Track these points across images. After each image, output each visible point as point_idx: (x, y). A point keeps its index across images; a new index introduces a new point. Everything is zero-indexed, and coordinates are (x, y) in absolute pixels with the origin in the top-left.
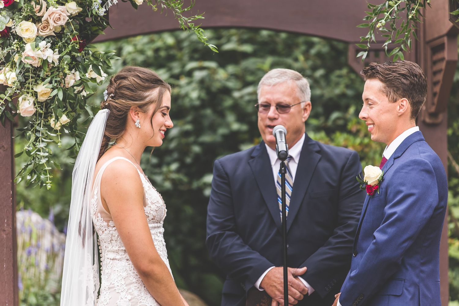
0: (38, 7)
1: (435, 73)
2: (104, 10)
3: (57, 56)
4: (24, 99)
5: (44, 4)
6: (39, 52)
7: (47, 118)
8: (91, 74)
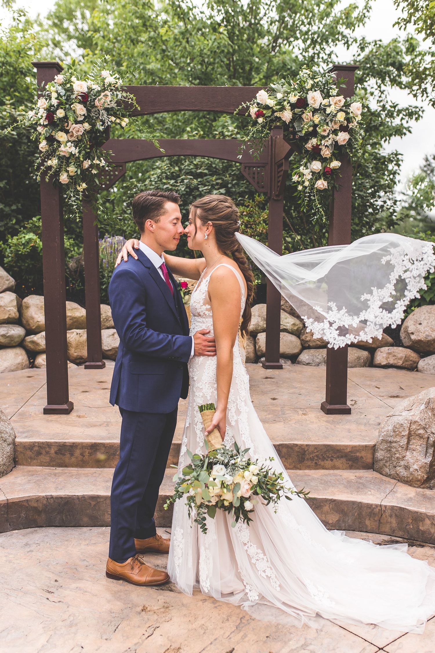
0: (66, 124)
3: (77, 151)
4: (62, 174)
5: (70, 123)
6: (67, 148)
7: (75, 184)
8: (96, 162)
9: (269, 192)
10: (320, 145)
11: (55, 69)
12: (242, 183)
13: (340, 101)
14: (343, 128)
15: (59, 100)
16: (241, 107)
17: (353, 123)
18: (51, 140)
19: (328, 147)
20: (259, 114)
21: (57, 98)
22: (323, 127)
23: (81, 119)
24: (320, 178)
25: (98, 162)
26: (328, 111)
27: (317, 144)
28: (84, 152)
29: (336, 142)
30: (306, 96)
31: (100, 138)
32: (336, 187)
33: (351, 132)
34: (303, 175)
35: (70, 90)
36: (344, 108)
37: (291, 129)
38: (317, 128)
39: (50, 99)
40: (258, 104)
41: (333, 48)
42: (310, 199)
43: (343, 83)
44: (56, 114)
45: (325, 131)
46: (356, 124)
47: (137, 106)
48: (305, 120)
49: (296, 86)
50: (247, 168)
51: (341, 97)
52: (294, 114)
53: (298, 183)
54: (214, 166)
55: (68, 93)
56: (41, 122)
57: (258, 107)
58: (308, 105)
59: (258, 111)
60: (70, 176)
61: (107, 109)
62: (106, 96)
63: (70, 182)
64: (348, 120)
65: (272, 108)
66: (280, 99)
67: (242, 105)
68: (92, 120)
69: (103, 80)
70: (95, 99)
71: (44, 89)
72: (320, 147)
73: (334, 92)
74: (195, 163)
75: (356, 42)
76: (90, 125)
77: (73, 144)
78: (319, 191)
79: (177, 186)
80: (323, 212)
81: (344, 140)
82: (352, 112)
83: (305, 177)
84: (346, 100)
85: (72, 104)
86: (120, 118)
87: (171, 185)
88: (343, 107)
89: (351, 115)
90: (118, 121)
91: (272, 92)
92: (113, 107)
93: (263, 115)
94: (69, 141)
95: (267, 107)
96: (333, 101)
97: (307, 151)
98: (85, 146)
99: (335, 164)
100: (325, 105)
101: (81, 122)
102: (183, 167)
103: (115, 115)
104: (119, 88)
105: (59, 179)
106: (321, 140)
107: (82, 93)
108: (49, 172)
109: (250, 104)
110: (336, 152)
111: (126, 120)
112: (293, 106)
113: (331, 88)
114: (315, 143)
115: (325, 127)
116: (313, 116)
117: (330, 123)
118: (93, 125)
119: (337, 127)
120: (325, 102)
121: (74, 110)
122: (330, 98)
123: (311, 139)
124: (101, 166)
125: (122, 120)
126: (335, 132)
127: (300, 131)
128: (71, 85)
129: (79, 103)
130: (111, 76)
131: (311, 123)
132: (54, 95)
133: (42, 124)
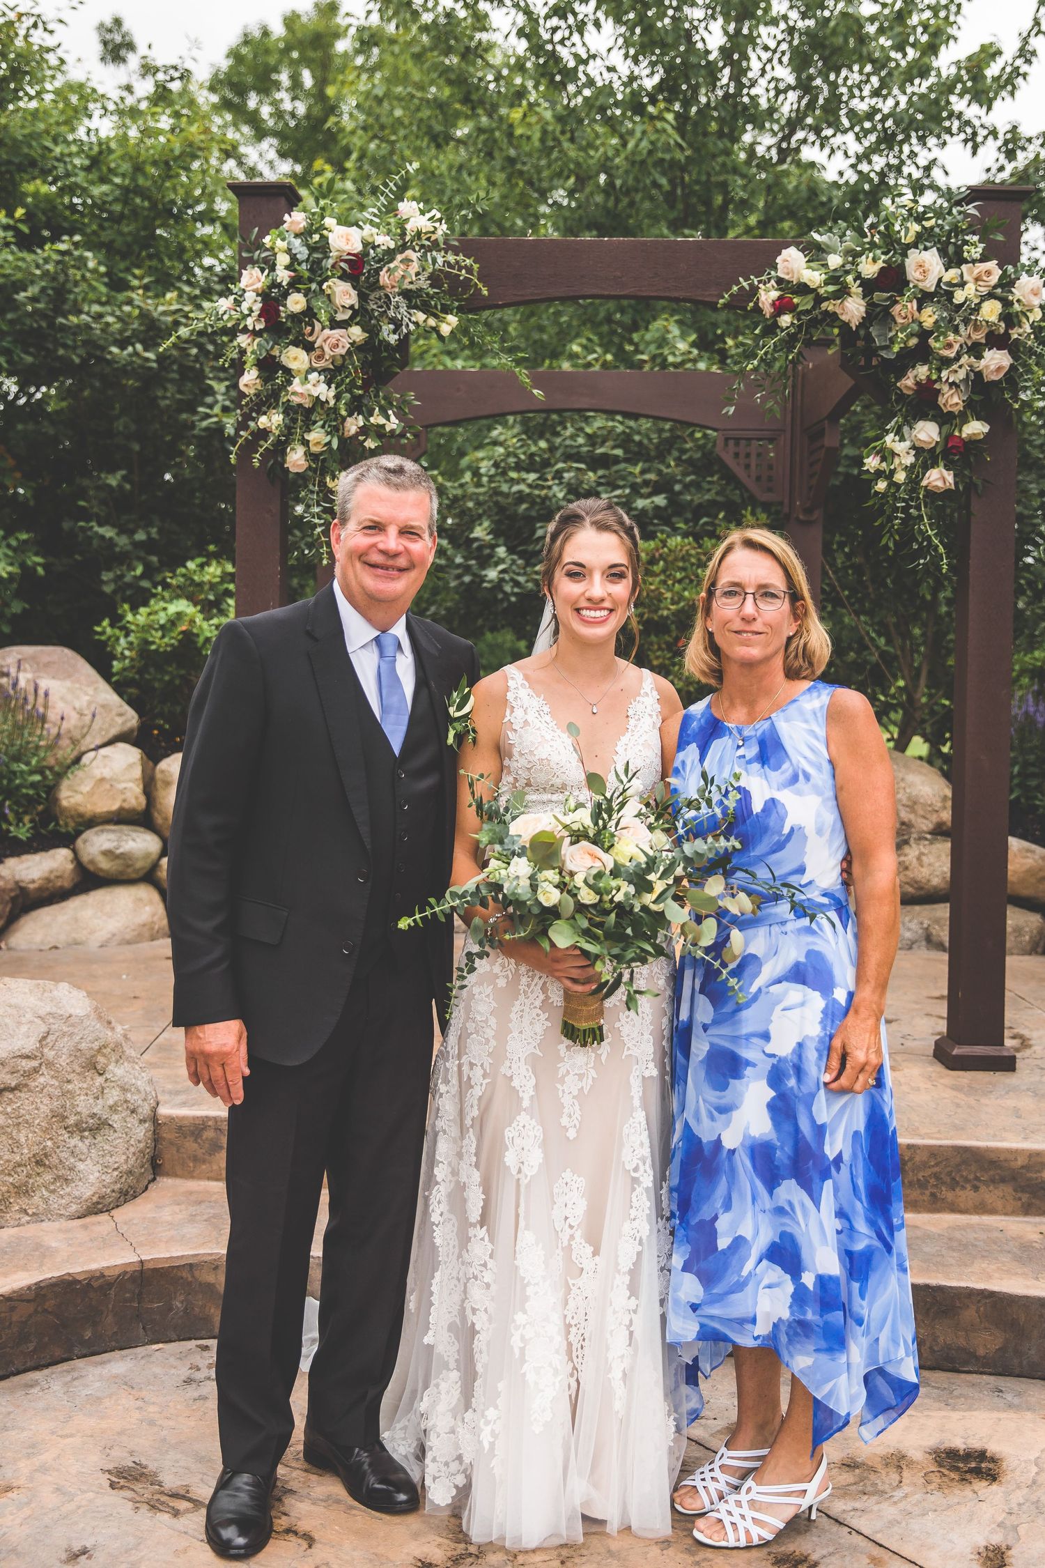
0: (309, 328)
1: (811, 465)
2: (396, 337)
3: (332, 393)
4: (292, 449)
5: (318, 326)
6: (309, 386)
7: (323, 475)
8: (377, 419)
9: (786, 501)
10: (936, 381)
11: (283, 201)
12: (709, 483)
13: (988, 273)
14: (996, 340)
15: (295, 271)
16: (735, 288)
17: (1020, 327)
18: (269, 366)
19: (957, 386)
20: (781, 306)
21: (287, 268)
22: (946, 336)
23: (341, 317)
24: (934, 464)
25: (381, 421)
26: (959, 296)
27: (928, 378)
28: (348, 396)
29: (979, 374)
30: (903, 262)
31: (388, 363)
32: (976, 486)
33: (1014, 348)
34: (894, 454)
35: (323, 247)
36: (999, 290)
37: (860, 344)
38: (931, 341)
39: (273, 268)
40: (780, 281)
41: (936, 153)
42: (909, 516)
43: (997, 229)
44: (285, 306)
45: (950, 346)
46: (1029, 330)
47: (480, 285)
48: (900, 320)
49: (877, 239)
50: (731, 443)
51: (992, 265)
52: (871, 306)
53: (879, 474)
54: (637, 438)
55: (316, 255)
56: (249, 322)
57: (780, 289)
58: (907, 283)
59: (780, 298)
60: (311, 454)
61: (406, 294)
62: (407, 261)
63: (310, 468)
64: (1010, 318)
65: (814, 290)
66: (835, 270)
67: (738, 283)
68: (371, 319)
69: (402, 224)
70: (381, 269)
71: (260, 246)
72: (937, 386)
73: (976, 251)
74: (589, 430)
75: (996, 138)
76: (364, 330)
77: (322, 377)
78: (931, 494)
79: (543, 487)
80: (941, 549)
81: (999, 369)
82: (1018, 301)
83: (897, 461)
84: (1005, 272)
85: (326, 279)
86: (436, 316)
87: (530, 486)
88: (995, 287)
89: (1017, 307)
90: (432, 322)
91: (816, 253)
92: (421, 290)
93: (791, 308)
94: (312, 369)
95: (803, 289)
96: (971, 272)
97: (901, 397)
98: (353, 382)
99: (975, 428)
100: (949, 284)
101: (344, 325)
102: (558, 441)
103: (426, 309)
104: (441, 240)
105: (284, 461)
106: (939, 370)
107: (349, 254)
108: (262, 442)
109: (760, 282)
110: (976, 398)
111: (453, 320)
112: (869, 286)
113: (966, 243)
114: (923, 377)
115: (951, 337)
116: (919, 309)
117: (962, 328)
118: (373, 332)
119: (979, 336)
120: (952, 274)
121: (329, 296)
122: (964, 267)
123: (914, 367)
124: (388, 429)
125: (443, 320)
126: (976, 350)
127: (887, 348)
128: (322, 236)
129: (340, 278)
130: (422, 213)
131: (915, 327)
132: (283, 259)
133: (251, 328)
